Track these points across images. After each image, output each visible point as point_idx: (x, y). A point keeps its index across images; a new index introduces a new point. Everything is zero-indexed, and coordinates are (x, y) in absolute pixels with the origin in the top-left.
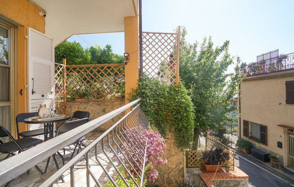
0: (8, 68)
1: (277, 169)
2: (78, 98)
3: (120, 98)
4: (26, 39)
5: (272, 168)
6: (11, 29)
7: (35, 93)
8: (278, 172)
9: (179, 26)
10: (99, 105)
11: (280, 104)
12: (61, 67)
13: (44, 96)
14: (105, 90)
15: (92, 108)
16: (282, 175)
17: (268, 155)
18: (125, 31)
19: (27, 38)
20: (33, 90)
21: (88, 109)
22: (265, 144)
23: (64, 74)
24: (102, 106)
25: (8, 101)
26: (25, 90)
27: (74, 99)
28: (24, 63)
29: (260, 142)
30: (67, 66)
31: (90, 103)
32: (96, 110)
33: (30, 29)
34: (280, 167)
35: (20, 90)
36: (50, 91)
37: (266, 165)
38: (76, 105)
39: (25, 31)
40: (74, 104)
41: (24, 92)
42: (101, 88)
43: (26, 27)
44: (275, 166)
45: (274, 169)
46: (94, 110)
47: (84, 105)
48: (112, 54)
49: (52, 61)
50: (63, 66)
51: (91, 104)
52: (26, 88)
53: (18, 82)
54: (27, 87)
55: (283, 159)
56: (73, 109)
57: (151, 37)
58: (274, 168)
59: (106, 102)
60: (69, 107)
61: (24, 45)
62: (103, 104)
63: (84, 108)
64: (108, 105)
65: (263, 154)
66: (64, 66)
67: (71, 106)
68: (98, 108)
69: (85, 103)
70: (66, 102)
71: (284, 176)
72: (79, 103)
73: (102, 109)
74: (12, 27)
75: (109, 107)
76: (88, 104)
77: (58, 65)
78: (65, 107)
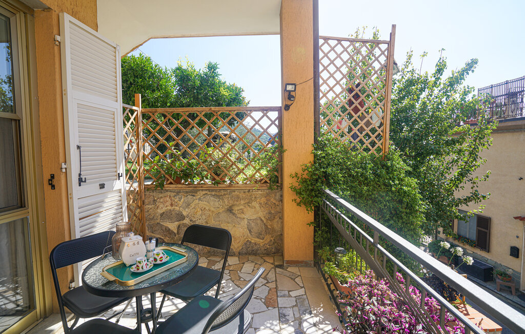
0: (15, 120)
1: (508, 294)
2: (171, 183)
3: (266, 182)
4: (57, 43)
5: (498, 292)
6: (18, 15)
7: (85, 181)
8: (510, 300)
9: (393, 25)
10: (218, 197)
11: (521, 179)
12: (132, 112)
13: (103, 187)
14: (231, 166)
15: (203, 204)
16: (519, 306)
17: (491, 269)
18: (281, 33)
19: (60, 43)
20: (80, 175)
21: (193, 207)
22: (486, 249)
23: (138, 128)
24: (226, 201)
25: (21, 207)
26: (63, 177)
27: (161, 185)
28: (55, 107)
29: (475, 246)
30: (143, 111)
31: (198, 193)
32: (213, 209)
33: (67, 18)
34: (513, 291)
35: (47, 177)
36: (116, 172)
37: (487, 286)
38: (168, 199)
39: (55, 22)
40: (161, 195)
41: (59, 180)
42: (221, 159)
43: (57, 12)
44: (504, 290)
45: (503, 294)
46: (207, 208)
47: (185, 198)
48: (220, 82)
49: (117, 101)
50: (136, 110)
51: (202, 195)
52: (64, 170)
53: (43, 155)
54: (66, 169)
55: (520, 277)
56: (161, 206)
57: (333, 49)
58: (502, 292)
59: (235, 192)
60: (150, 203)
61: (54, 60)
62: (227, 196)
63: (184, 205)
64: (238, 197)
65: (483, 267)
66: (138, 109)
67: (154, 200)
68: (217, 204)
69: (187, 192)
70: (145, 192)
71: (522, 306)
72: (173, 194)
73: (226, 207)
74: (19, 10)
75: (242, 202)
76: (194, 196)
77: (127, 108)
78: (144, 203)
